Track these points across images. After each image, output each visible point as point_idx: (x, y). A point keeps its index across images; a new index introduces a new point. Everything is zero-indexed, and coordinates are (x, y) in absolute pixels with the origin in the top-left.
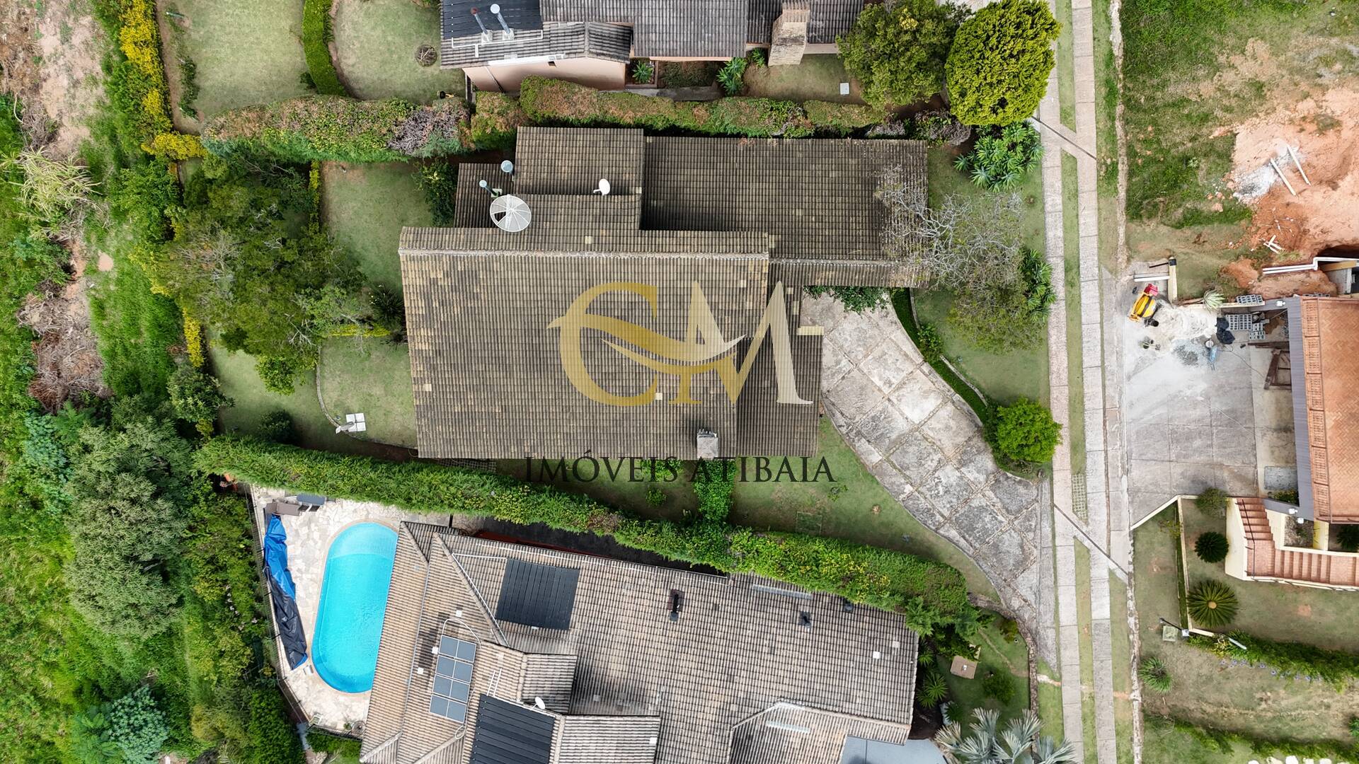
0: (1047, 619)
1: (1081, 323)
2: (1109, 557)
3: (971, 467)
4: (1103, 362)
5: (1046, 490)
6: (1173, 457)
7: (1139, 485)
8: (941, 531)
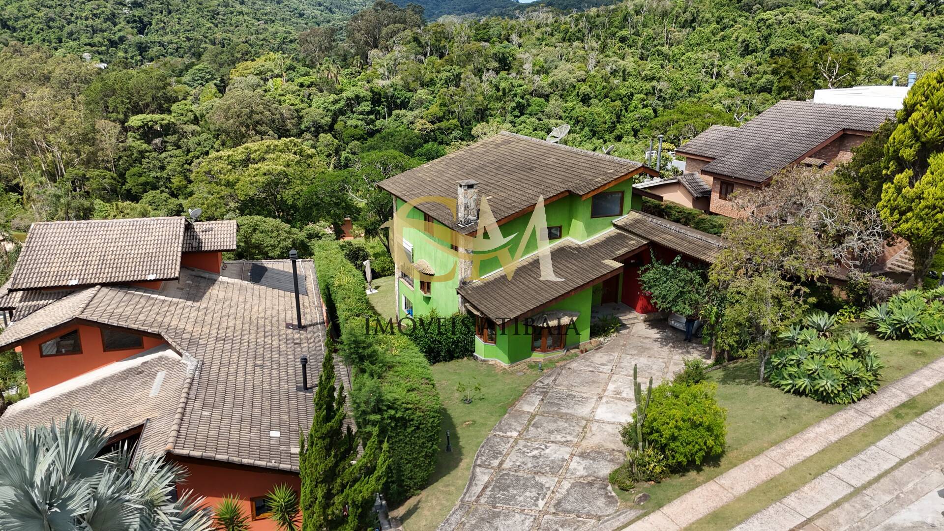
1: (872, 443)
3: (585, 463)
4: (865, 487)
5: (623, 519)
8: (478, 469)
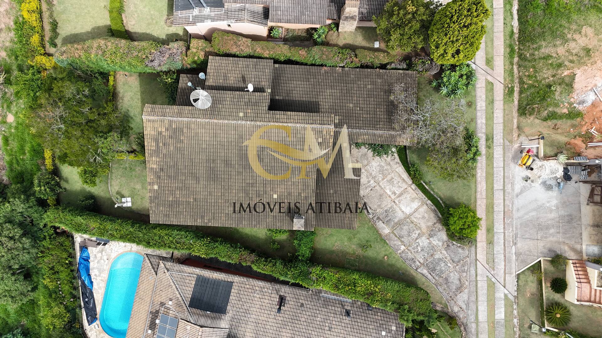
0: (472, 318)
1: (493, 167)
2: (505, 287)
3: (435, 238)
4: (504, 187)
5: (473, 252)
6: (539, 238)
7: (521, 251)
8: (419, 270)
